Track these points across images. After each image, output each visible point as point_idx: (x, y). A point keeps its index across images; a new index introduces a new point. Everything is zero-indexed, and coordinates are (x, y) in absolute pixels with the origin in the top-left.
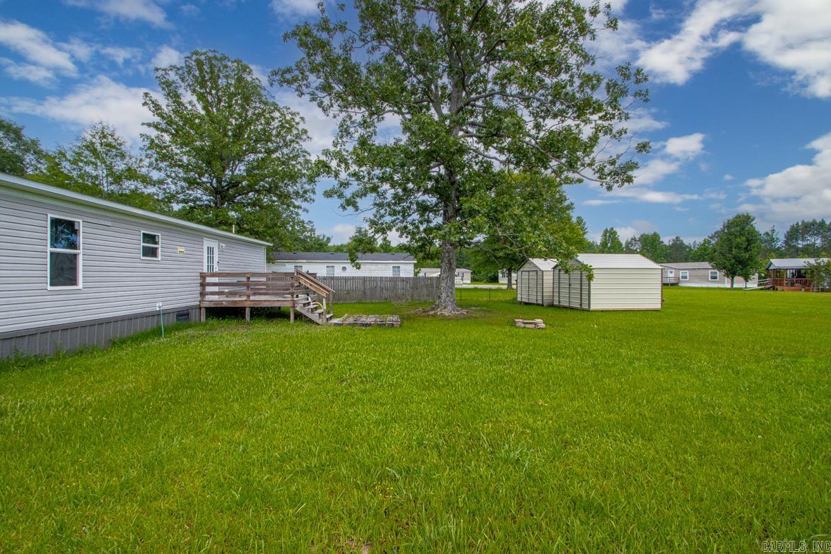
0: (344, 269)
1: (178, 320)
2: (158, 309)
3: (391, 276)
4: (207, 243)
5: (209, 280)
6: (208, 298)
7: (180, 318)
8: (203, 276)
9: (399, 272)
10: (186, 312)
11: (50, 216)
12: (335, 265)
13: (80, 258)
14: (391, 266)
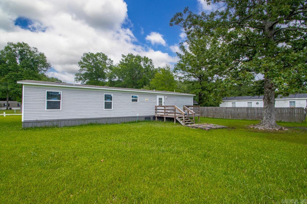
0: (257, 103)
1: (145, 119)
2: (137, 116)
3: (289, 107)
4: (158, 97)
5: (158, 108)
6: (158, 113)
7: (146, 119)
8: (156, 107)
9: (295, 104)
10: (149, 117)
11: (104, 94)
12: (253, 102)
13: (112, 103)
14: (289, 101)
